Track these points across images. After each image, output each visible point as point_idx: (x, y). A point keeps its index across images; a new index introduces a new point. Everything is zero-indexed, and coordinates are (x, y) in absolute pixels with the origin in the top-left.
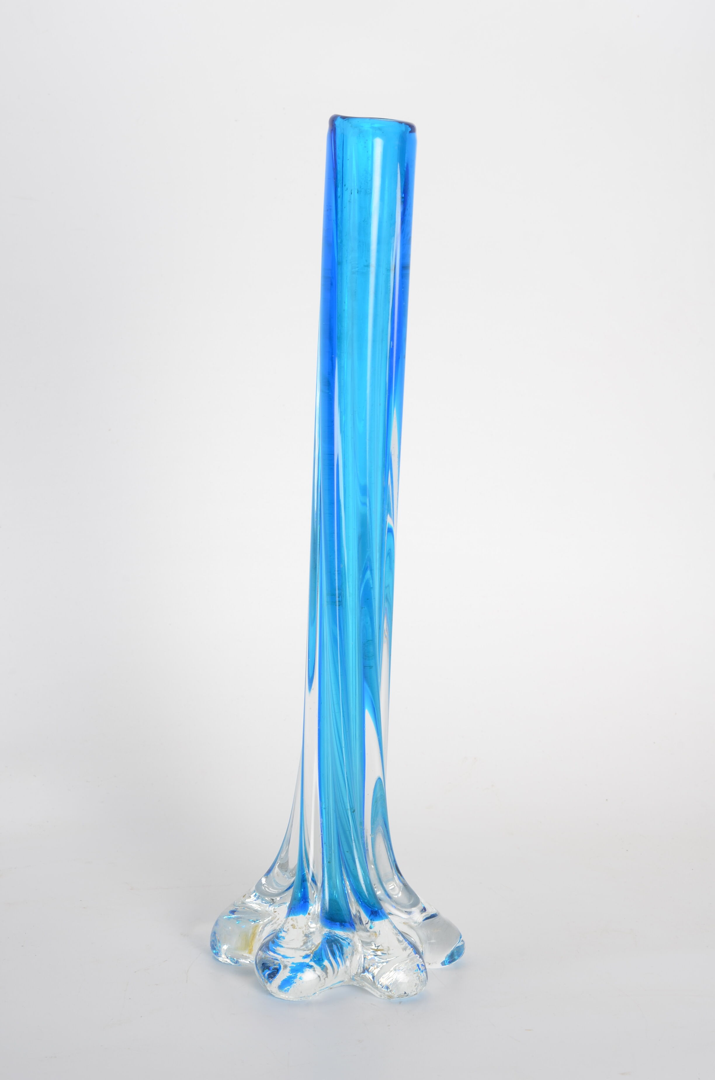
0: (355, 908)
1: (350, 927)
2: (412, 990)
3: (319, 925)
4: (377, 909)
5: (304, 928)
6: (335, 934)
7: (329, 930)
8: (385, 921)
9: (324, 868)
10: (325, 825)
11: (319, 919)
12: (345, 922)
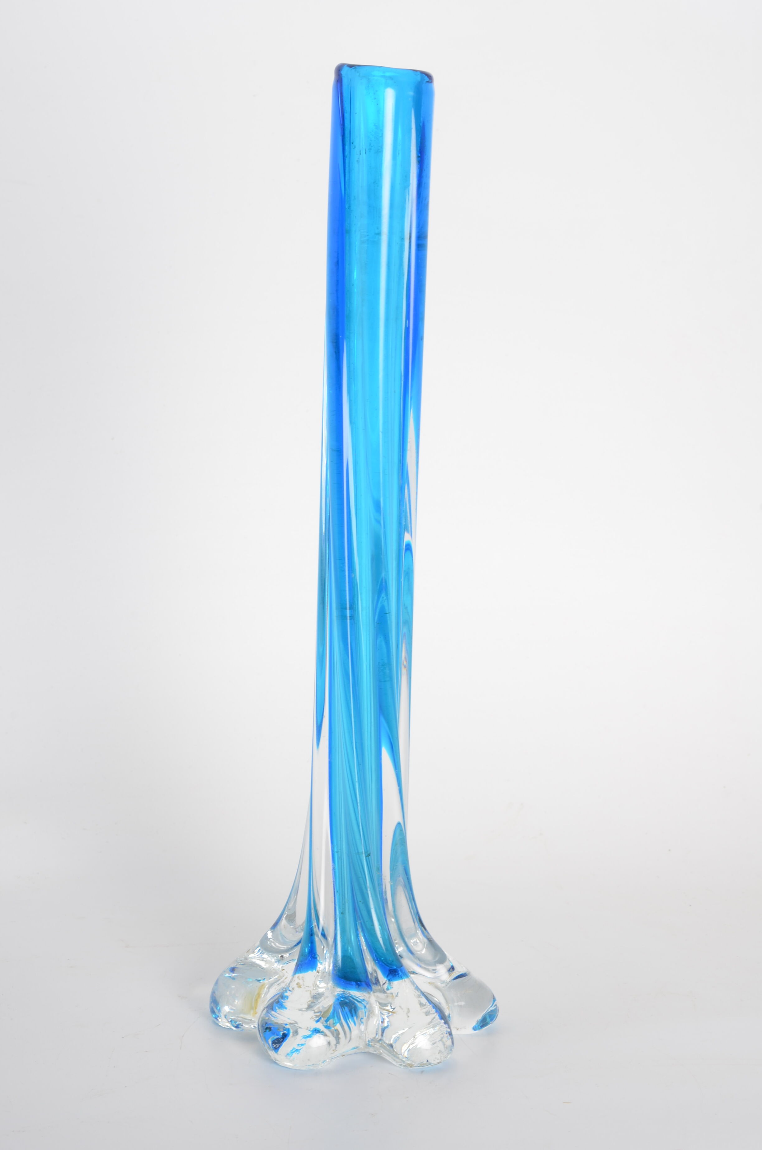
0: (371, 966)
1: (366, 986)
2: (436, 1058)
3: (331, 984)
4: (395, 967)
5: (312, 987)
6: (350, 995)
7: (342, 990)
8: (405, 981)
9: (337, 919)
10: (337, 871)
11: (331, 978)
12: (360, 981)
